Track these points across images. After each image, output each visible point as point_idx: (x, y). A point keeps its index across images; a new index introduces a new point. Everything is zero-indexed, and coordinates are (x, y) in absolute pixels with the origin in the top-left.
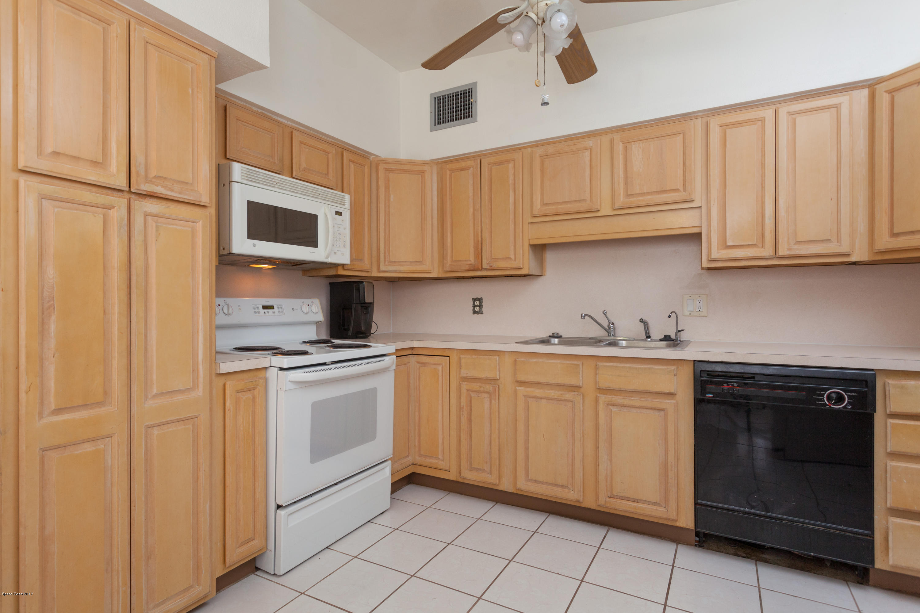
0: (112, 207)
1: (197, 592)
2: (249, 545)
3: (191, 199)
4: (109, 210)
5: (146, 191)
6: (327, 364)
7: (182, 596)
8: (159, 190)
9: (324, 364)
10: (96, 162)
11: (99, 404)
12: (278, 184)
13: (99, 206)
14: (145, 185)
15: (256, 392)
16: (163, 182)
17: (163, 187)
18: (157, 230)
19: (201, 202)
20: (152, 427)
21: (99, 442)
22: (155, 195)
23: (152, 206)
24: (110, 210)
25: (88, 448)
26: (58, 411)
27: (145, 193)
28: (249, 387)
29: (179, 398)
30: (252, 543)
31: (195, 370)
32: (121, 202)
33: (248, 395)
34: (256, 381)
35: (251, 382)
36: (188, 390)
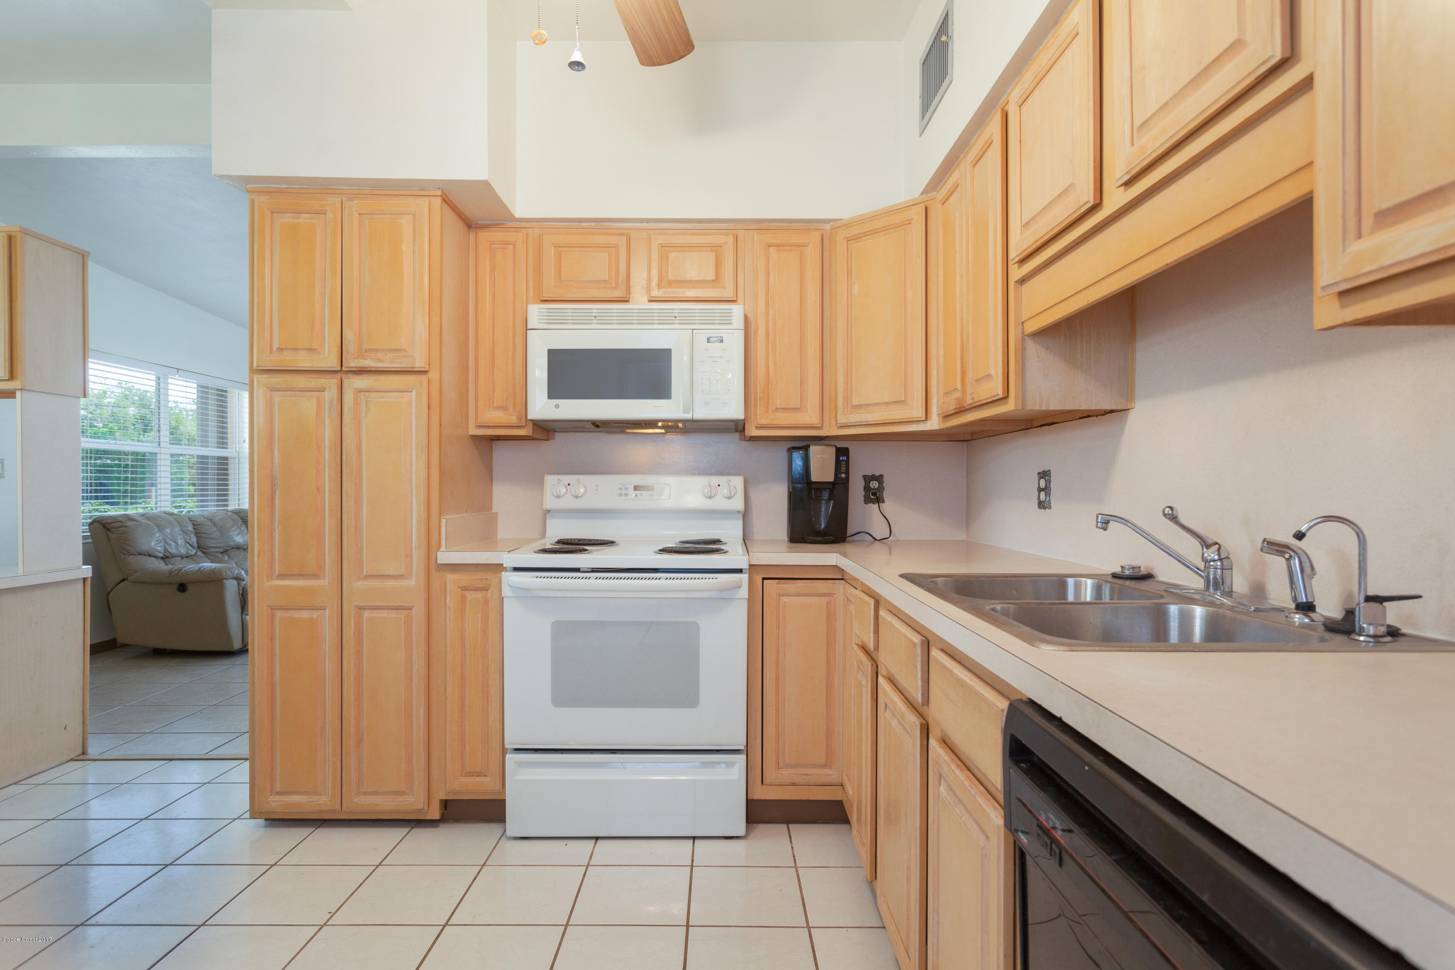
0: (323, 390)
1: (408, 802)
2: (478, 779)
3: (403, 366)
4: (324, 393)
5: (355, 367)
6: (581, 570)
7: (393, 797)
8: (369, 363)
9: (577, 570)
10: (311, 349)
11: (314, 576)
12: (597, 318)
13: (314, 389)
14: (354, 362)
15: (489, 593)
16: (376, 354)
17: (372, 359)
18: (367, 406)
19: (414, 368)
20: (364, 608)
21: (315, 612)
22: (365, 370)
23: (361, 382)
24: (324, 391)
25: (305, 614)
26: (282, 576)
27: (355, 369)
28: (477, 586)
29: (390, 583)
30: (483, 779)
31: (409, 556)
32: (331, 383)
33: (478, 595)
34: (487, 579)
35: (480, 579)
36: (400, 577)
